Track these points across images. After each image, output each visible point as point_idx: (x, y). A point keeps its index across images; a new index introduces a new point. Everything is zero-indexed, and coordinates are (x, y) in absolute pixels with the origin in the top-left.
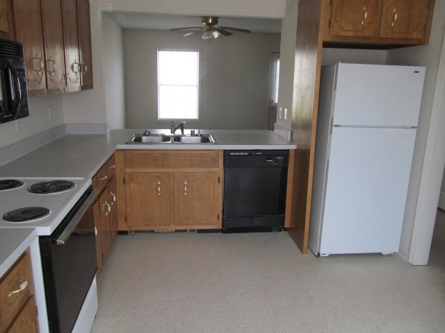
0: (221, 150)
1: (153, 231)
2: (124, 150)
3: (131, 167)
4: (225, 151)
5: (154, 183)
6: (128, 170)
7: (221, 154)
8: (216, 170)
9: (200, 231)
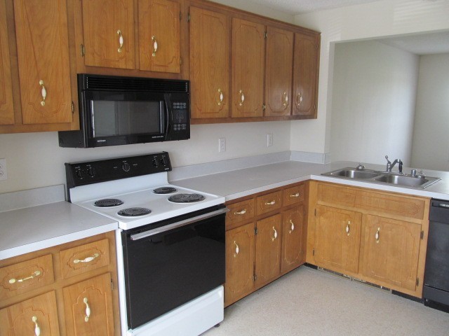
0: (427, 198)
1: (342, 275)
2: (317, 181)
3: (323, 200)
4: (432, 199)
5: (344, 222)
6: (320, 203)
7: (428, 203)
8: (419, 221)
9: (394, 292)
